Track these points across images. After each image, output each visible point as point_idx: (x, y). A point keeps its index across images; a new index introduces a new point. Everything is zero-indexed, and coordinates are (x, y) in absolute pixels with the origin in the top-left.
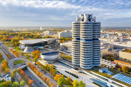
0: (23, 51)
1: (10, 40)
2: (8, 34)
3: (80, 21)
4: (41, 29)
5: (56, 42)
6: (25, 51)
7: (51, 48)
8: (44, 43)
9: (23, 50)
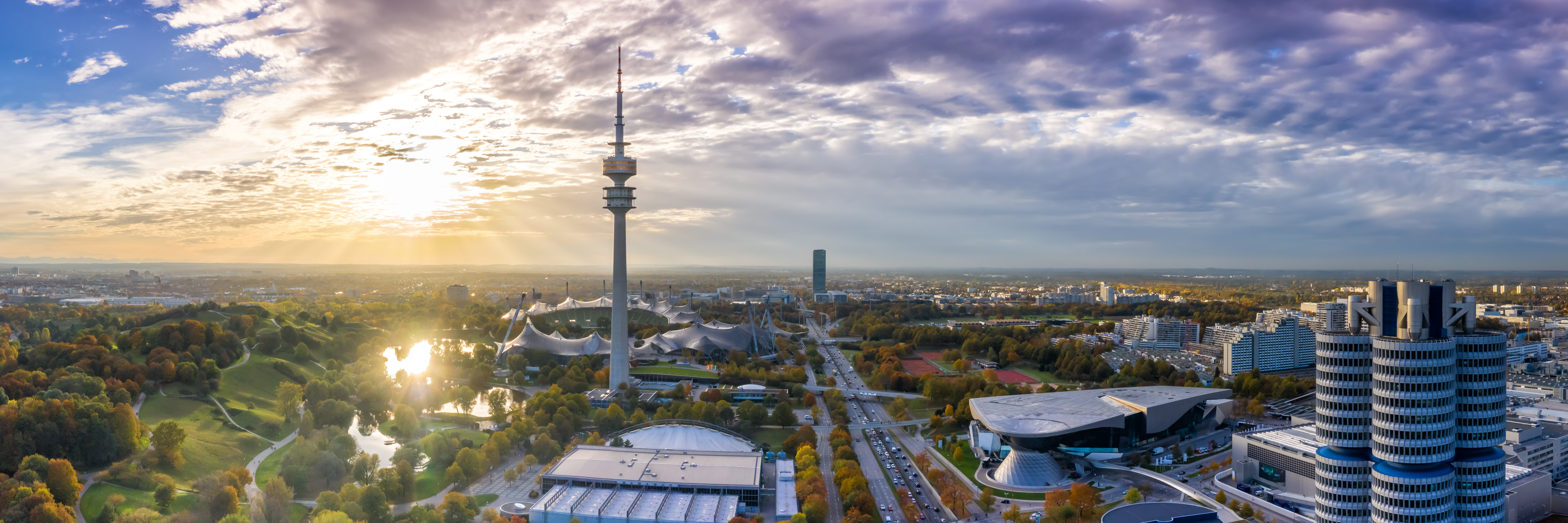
0: (991, 474)
1: (916, 380)
2: (907, 337)
3: (1370, 323)
4: (1104, 294)
5: (1206, 413)
6: (1003, 473)
7: (1167, 461)
8: (1122, 426)
9: (993, 463)
